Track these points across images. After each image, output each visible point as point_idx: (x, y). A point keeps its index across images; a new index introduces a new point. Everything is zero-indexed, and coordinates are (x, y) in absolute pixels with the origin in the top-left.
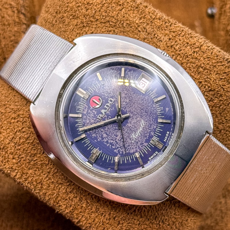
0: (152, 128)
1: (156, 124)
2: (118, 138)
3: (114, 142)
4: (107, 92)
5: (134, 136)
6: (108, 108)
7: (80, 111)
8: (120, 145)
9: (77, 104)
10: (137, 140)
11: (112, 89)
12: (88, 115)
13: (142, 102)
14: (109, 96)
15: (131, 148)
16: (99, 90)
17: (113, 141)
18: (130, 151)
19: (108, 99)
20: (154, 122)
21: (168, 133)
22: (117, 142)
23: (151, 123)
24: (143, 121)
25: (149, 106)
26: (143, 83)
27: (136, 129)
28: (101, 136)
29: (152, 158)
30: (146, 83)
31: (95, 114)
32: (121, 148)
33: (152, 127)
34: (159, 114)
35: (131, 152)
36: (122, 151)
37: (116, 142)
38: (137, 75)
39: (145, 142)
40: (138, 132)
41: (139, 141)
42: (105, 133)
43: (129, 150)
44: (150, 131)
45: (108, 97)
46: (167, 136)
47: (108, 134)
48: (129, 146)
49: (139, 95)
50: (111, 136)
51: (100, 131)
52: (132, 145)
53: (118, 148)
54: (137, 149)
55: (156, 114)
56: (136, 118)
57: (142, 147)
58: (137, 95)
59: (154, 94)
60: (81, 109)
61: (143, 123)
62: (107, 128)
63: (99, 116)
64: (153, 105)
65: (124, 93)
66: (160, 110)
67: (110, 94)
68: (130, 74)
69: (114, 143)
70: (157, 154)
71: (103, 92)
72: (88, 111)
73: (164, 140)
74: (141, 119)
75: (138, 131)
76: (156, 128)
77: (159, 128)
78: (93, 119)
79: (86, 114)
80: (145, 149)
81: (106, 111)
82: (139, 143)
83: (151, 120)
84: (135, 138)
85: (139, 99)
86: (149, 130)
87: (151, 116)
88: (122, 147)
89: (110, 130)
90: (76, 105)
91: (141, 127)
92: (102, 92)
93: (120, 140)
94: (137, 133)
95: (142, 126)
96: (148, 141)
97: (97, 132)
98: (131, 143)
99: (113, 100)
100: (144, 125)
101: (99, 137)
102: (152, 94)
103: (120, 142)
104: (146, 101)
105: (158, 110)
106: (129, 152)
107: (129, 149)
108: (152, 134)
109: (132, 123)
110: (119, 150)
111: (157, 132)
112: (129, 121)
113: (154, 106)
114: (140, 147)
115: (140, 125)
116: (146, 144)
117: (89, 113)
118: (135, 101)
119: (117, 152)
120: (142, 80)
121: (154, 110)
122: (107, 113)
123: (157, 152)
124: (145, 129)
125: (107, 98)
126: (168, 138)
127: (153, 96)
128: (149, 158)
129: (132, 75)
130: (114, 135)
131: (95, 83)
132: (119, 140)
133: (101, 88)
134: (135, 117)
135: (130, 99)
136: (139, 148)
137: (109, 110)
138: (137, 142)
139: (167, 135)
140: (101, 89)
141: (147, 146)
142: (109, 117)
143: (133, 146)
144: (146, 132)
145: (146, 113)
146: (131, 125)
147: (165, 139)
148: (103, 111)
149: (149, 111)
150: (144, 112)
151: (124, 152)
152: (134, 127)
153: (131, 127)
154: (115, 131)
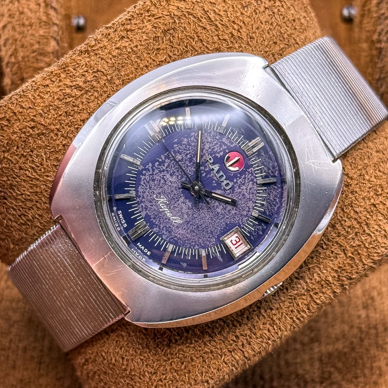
0: (164, 232)
1: (168, 240)
2: (168, 176)
3: (164, 168)
4: (244, 184)
5: (162, 200)
6: (218, 176)
7: (230, 133)
8: (156, 174)
9: (242, 132)
10: (154, 203)
11: (245, 193)
12: (219, 143)
13: (209, 232)
14: (236, 185)
15: (145, 190)
16: (252, 173)
17: (166, 166)
18: (142, 187)
19: (233, 181)
20: (172, 238)
21: (149, 253)
22: (162, 173)
23: (172, 233)
24: (179, 221)
25: (198, 239)
26: (237, 242)
27: (172, 207)
28: (180, 151)
29: (120, 215)
30: (236, 248)
31: (217, 155)
32: (151, 175)
33: (165, 233)
34: (182, 249)
35: (140, 187)
36: (147, 174)
37: (163, 171)
38: (252, 238)
39: (147, 214)
41: (152, 206)
42: (182, 159)
43: (143, 186)
44: (162, 227)
45: (235, 183)
46: (144, 250)
47: (180, 163)
48: (150, 188)
49: (221, 229)
50: (174, 167)
51: (188, 152)
53: (153, 170)
54: (141, 199)
55: (183, 246)
56: (187, 214)
57: (142, 206)
58: (222, 227)
59: (214, 253)
60: (232, 136)
61: (176, 221)
62: (189, 165)
63: (212, 158)
64: (198, 245)
65: (233, 209)
66: (188, 254)
67: (239, 187)
68: (257, 229)
69: (162, 166)
70: (122, 224)
71: (245, 178)
72: (225, 145)
73: (139, 243)
74: (184, 220)
75: (167, 210)
76: (162, 237)
77: (160, 242)
78: (210, 148)
79: (220, 140)
80: (138, 210)
81: (215, 172)
82: (149, 204)
83: (176, 235)
84: (159, 201)
85: (216, 228)
86: (163, 227)
87: (182, 237)
90: (241, 130)
91: (172, 216)
92: (246, 176)
93: (165, 177)
94: (165, 207)
95: (173, 218)
96: (147, 218)
97: (188, 147)
98: (154, 193)
99: (227, 188)
100: (174, 221)
101: (179, 148)
102: (215, 250)
103: (160, 177)
104: (209, 237)
105: (189, 252)
106: (141, 184)
107: (145, 185)
108: (155, 229)
109: (183, 205)
110: (150, 172)
111: (156, 237)
112: (187, 200)
113: (196, 247)
114: (142, 204)
115: (175, 216)
116: (143, 214)
117: (221, 146)
118: (213, 221)
119: (147, 167)
120: (242, 243)
121: (190, 244)
122: (212, 172)
123: (125, 225)
124: (167, 220)
125: (235, 180)
126: (141, 250)
127: (212, 251)
128: (120, 211)
129: (255, 231)
130: (175, 172)
131: (263, 170)
132: (164, 175)
133: (252, 177)
134: (189, 213)
135: (219, 215)
136: (142, 202)
137: (215, 178)
138: (151, 202)
139: (146, 251)
141: (140, 215)
142: (205, 174)
143: (148, 193)
144: (162, 220)
145: (190, 232)
146: (179, 202)
147: (141, 245)
148: (216, 167)
149: (191, 236)
150: (193, 228)
151: (143, 177)
152: (176, 205)
153: (178, 201)
154: (180, 175)
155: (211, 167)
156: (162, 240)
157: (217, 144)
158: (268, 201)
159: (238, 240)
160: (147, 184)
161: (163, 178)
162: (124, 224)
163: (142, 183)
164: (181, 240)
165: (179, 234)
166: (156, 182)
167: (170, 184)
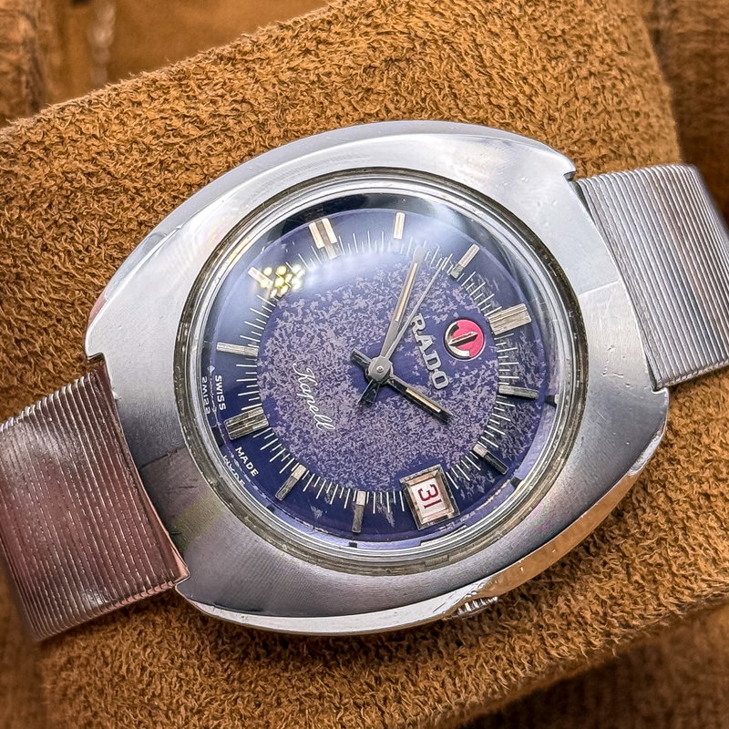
0: (295, 438)
1: (298, 456)
2: (330, 333)
3: (327, 317)
4: (472, 387)
5: (307, 376)
6: (427, 358)
7: (469, 283)
8: (307, 324)
9: (494, 286)
10: (289, 379)
11: (470, 404)
12: (444, 297)
13: (382, 461)
14: (457, 385)
15: (279, 349)
16: (492, 370)
17: (331, 313)
18: (275, 342)
19: (453, 376)
20: (307, 455)
21: (254, 472)
22: (321, 324)
23: (310, 446)
25: (358, 469)
26: (431, 496)
27: (322, 395)
28: (366, 291)
29: (217, 385)
30: (425, 507)
31: (436, 318)
32: (298, 322)
33: (296, 441)
34: (321, 482)
35: (270, 341)
36: (290, 319)
37: (324, 321)
38: (463, 495)
39: (271, 395)
40: (309, 396)
41: (285, 382)
42: (366, 309)
43: (277, 339)
44: (292, 428)
45: (456, 381)
46: (247, 463)
47: (359, 314)
48: (290, 347)
49: (406, 463)
50: (347, 319)
51: (381, 297)
52: (285, 356)
53: (304, 315)
54: (266, 363)
55: (325, 476)
56: (349, 415)
57: (265, 378)
58: (409, 458)
59: (381, 506)
60: (472, 289)
61: (323, 424)
62: (376, 322)
63: (423, 322)
64: (354, 481)
65: (439, 429)
66: (330, 492)
67: (462, 390)
68: (477, 480)
69: (325, 313)
70: (217, 403)
71: (477, 376)
72: (456, 302)
73: (240, 448)
74: (339, 426)
75: (312, 397)
76: (288, 448)
77: (281, 457)
79: (448, 292)
80: (255, 383)
81: (422, 349)
82: (278, 378)
83: (317, 451)
84: (300, 376)
85: (397, 458)
86: (296, 429)
87: (327, 458)
88: (298, 326)
89: (365, 327)
90: (492, 283)
91: (318, 413)
92: (481, 373)
93: (323, 333)
94: (309, 391)
95: (320, 416)
96: (269, 405)
97: (383, 288)
98: (294, 359)
99: (439, 386)
100: (319, 423)
101: (366, 286)
102: (384, 498)
103: (315, 331)
104: (379, 472)
105: (332, 489)
106: (273, 336)
107: (280, 339)
108: (279, 428)
109: (345, 397)
110: (296, 316)
111: (276, 444)
112: (355, 390)
113: (350, 484)
114: (267, 375)
116: (264, 394)
117: (446, 302)
118: (395, 443)
119: (294, 305)
120: (440, 501)
121: (339, 475)
122: (416, 348)
123: (223, 407)
124: (306, 418)
125: (457, 376)
126: (240, 461)
127: (378, 499)
128: (220, 377)
129: (471, 482)
130: (345, 329)
131: (516, 370)
132: (323, 330)
133: (493, 377)
134: (353, 415)
135: (410, 434)
136: (266, 369)
137: (419, 361)
138: (284, 374)
139: (250, 466)
140: (489, 376)
141: (257, 395)
142: (402, 348)
143: (282, 356)
144: (296, 415)
145: (345, 452)
146: (339, 389)
147: (243, 453)
148: (427, 341)
149: (345, 461)
150: (352, 446)
151: (281, 323)
152: (330, 393)
153: (337, 386)
154: (354, 337)
155: (418, 338)
156: (286, 453)
157: (440, 296)
158: (511, 431)
159: (433, 492)
160: (286, 338)
161: (320, 336)
162: (221, 403)
163: (277, 334)
164: (323, 463)
165: (324, 450)
166: (303, 339)
167: (330, 349)
